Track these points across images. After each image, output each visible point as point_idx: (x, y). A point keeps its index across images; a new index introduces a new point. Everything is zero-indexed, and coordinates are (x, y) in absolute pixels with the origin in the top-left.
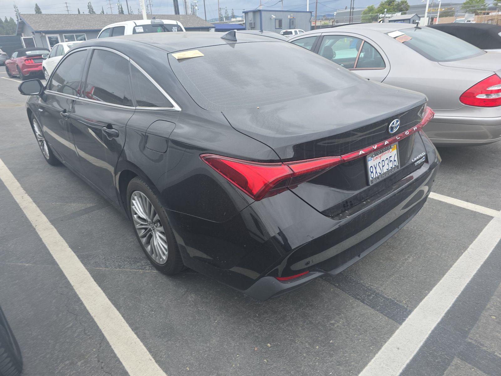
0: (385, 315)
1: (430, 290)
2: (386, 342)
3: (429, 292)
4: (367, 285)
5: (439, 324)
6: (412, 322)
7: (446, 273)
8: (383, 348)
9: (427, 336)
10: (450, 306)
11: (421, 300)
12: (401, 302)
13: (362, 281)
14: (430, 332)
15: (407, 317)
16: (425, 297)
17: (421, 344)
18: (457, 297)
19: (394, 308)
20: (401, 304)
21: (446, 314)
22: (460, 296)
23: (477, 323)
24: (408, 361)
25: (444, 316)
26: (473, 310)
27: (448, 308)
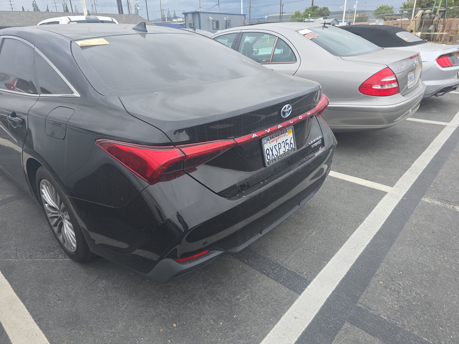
0: (287, 287)
1: (328, 260)
2: (285, 313)
3: (327, 263)
4: (273, 260)
5: (334, 292)
6: (310, 292)
7: (344, 244)
8: (282, 319)
9: (322, 304)
10: (345, 274)
11: (320, 270)
12: (302, 273)
13: (269, 257)
14: (325, 300)
15: (306, 287)
16: (323, 268)
17: (317, 311)
18: (351, 265)
19: (295, 279)
20: (302, 275)
21: (340, 282)
22: (354, 265)
23: (367, 288)
24: (304, 329)
25: (339, 284)
26: (364, 277)
27: (343, 276)
